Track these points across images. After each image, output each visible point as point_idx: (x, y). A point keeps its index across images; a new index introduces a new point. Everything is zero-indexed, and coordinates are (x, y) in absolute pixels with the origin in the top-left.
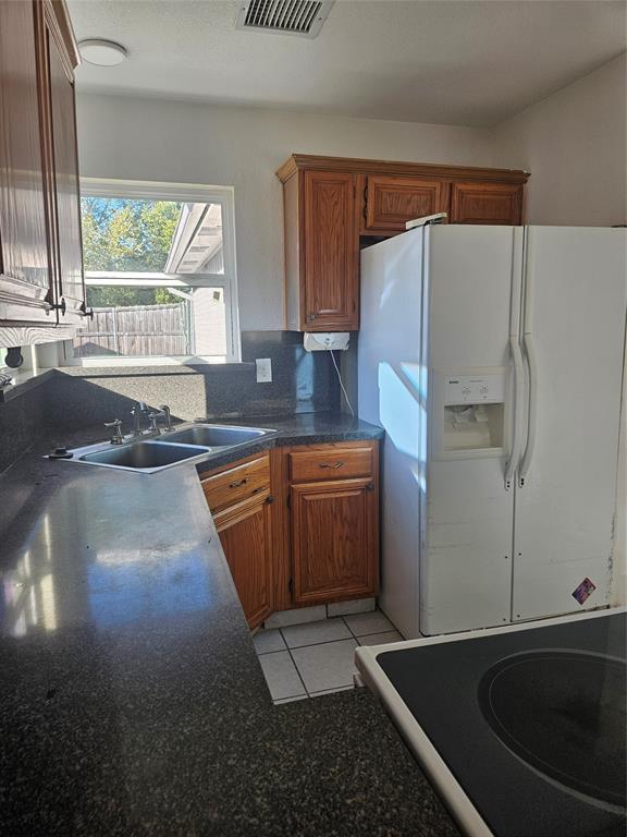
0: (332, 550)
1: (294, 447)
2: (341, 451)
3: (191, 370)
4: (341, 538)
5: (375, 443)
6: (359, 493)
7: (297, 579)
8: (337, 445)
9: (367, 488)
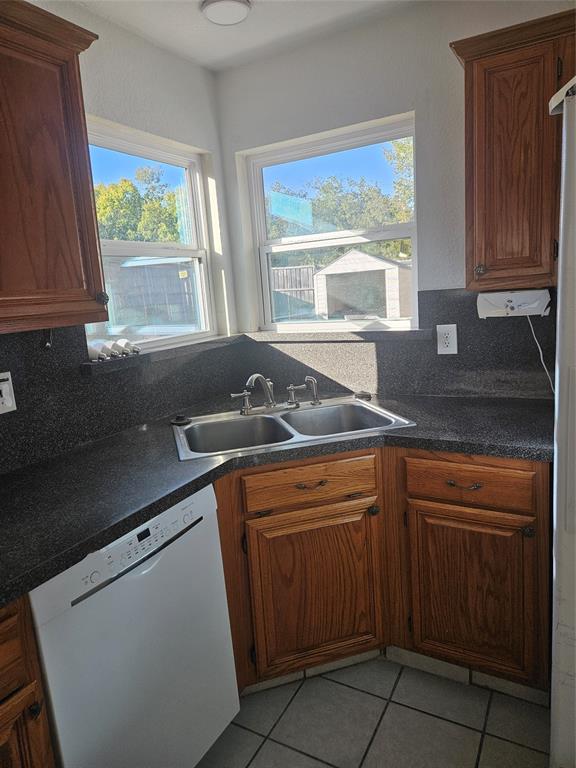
0: (466, 600)
1: (413, 451)
2: (480, 468)
3: (358, 338)
4: (479, 588)
5: (540, 466)
6: (509, 534)
7: (416, 617)
8: (476, 458)
9: (525, 532)
